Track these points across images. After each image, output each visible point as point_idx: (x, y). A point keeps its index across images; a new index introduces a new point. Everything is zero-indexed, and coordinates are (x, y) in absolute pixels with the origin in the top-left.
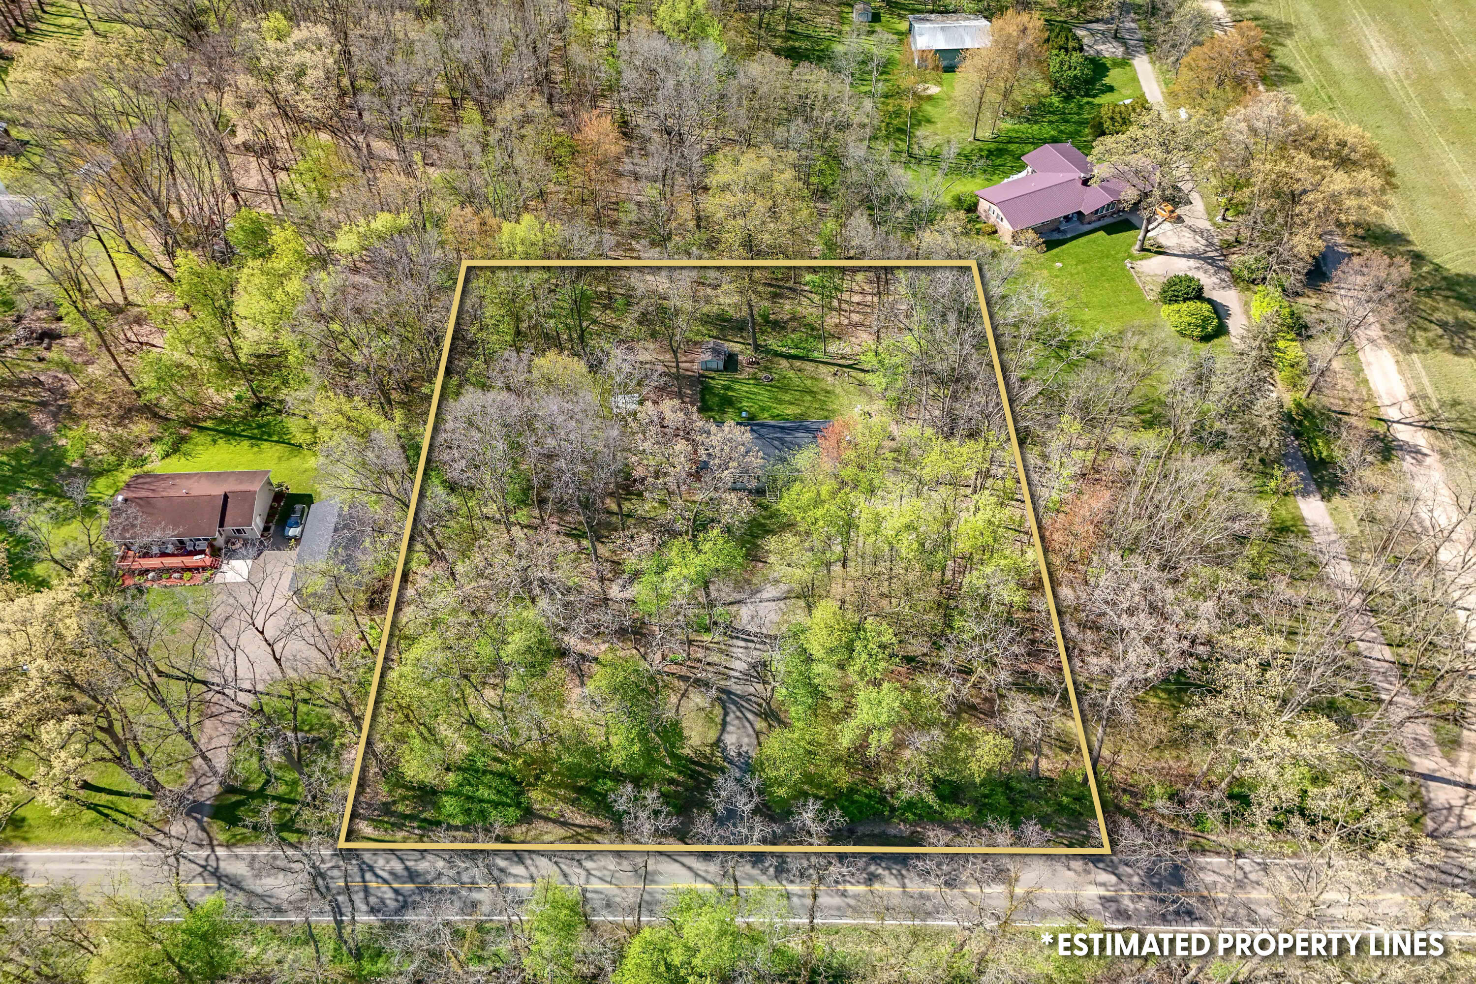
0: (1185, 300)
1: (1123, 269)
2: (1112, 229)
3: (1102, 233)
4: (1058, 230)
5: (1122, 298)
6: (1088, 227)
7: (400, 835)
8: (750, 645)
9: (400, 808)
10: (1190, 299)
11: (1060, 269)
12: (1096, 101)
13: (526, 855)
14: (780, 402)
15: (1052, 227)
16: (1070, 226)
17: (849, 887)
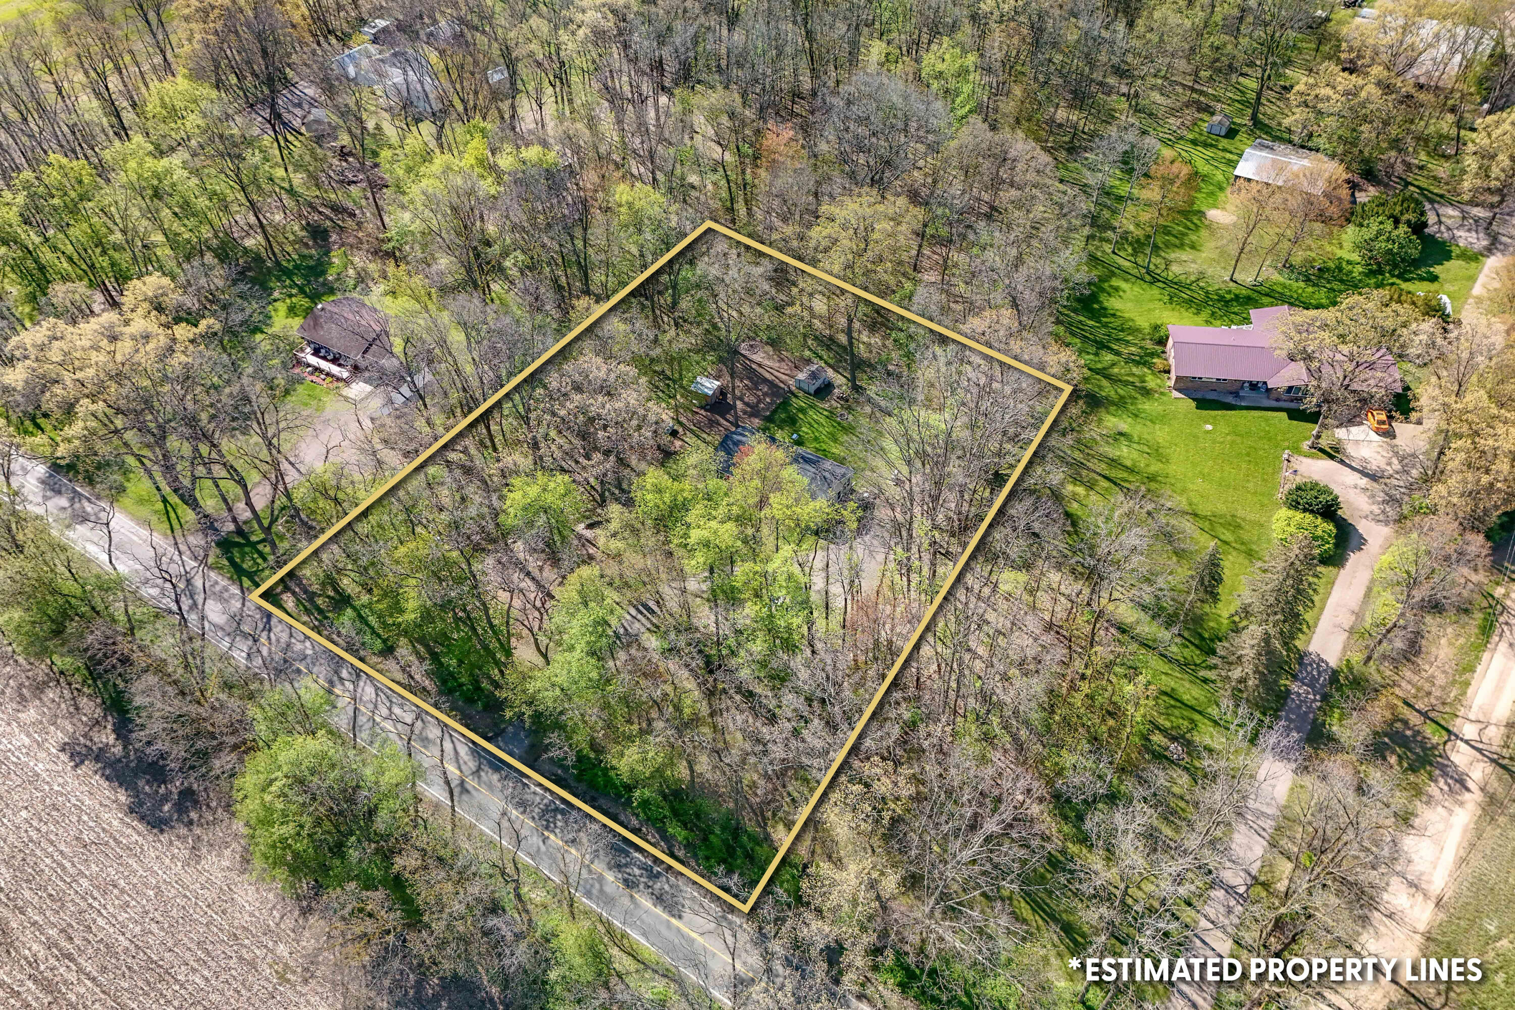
0: (1305, 510)
1: (1278, 457)
2: (1296, 415)
3: (1284, 415)
4: (1236, 394)
5: (1251, 485)
6: (1274, 404)
7: (305, 618)
8: (639, 616)
9: (320, 601)
10: (1312, 512)
11: (1208, 432)
12: (1405, 286)
13: (364, 677)
14: (835, 440)
15: (1233, 389)
16: (1253, 394)
17: (552, 837)
